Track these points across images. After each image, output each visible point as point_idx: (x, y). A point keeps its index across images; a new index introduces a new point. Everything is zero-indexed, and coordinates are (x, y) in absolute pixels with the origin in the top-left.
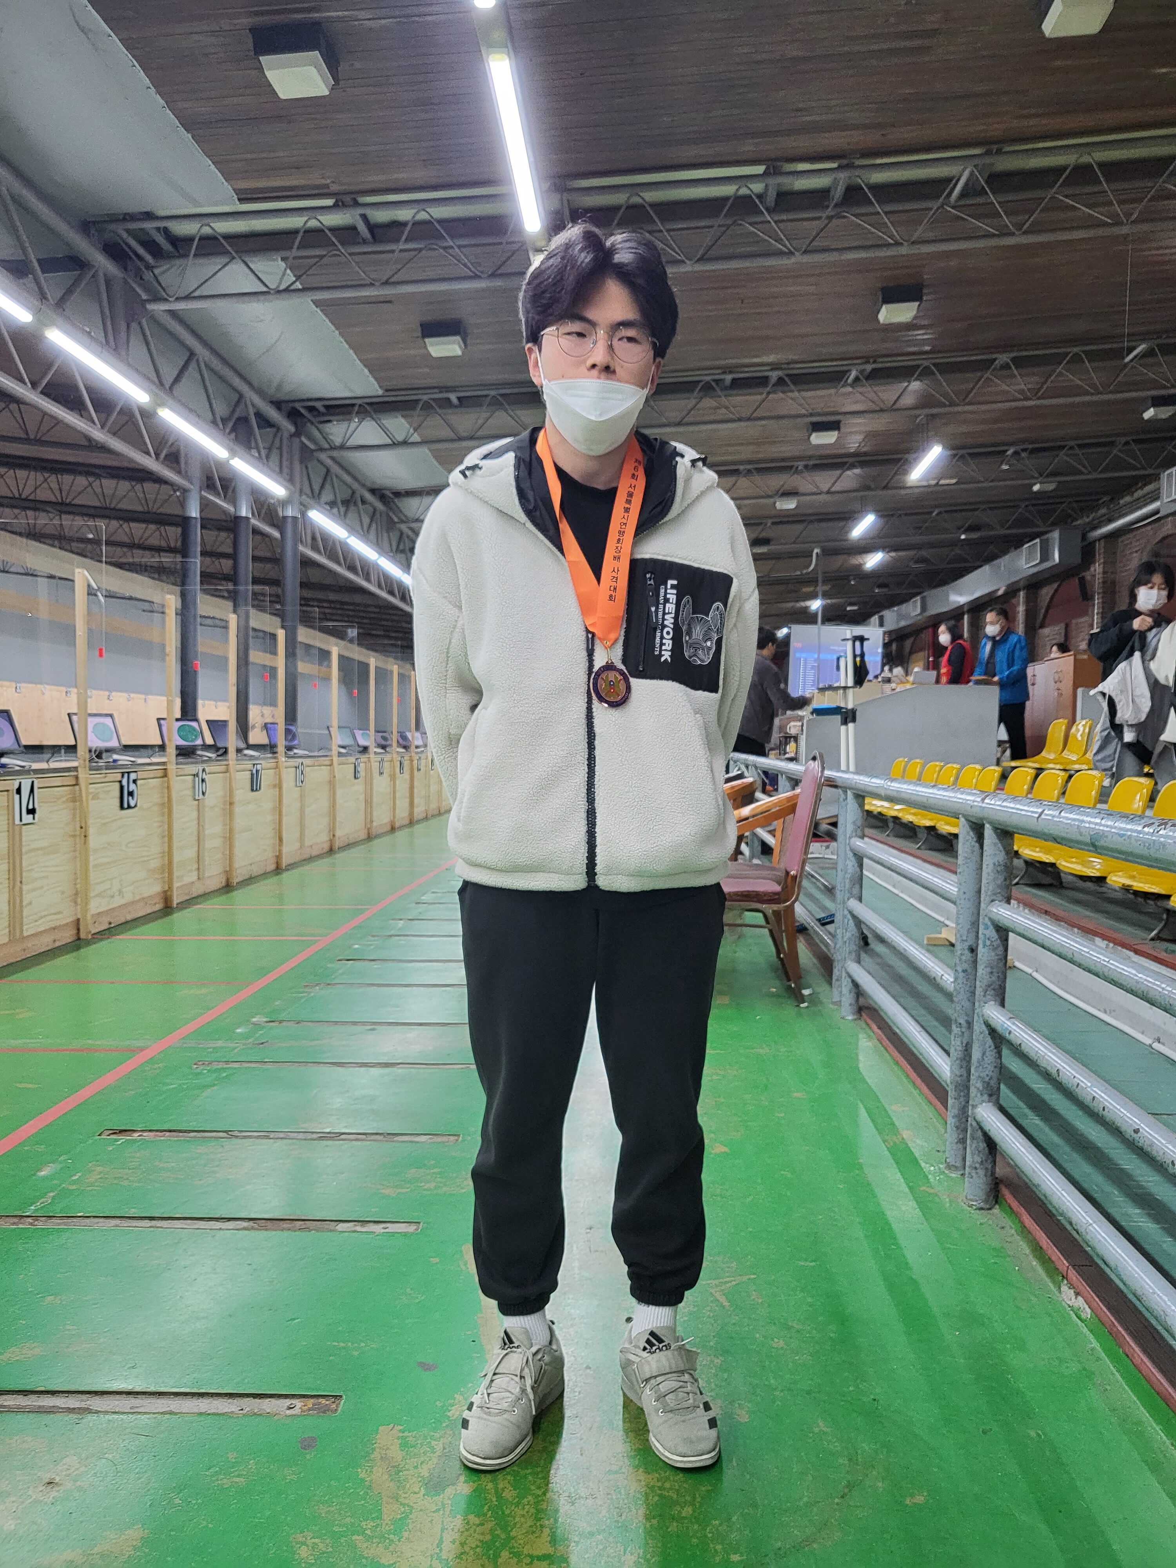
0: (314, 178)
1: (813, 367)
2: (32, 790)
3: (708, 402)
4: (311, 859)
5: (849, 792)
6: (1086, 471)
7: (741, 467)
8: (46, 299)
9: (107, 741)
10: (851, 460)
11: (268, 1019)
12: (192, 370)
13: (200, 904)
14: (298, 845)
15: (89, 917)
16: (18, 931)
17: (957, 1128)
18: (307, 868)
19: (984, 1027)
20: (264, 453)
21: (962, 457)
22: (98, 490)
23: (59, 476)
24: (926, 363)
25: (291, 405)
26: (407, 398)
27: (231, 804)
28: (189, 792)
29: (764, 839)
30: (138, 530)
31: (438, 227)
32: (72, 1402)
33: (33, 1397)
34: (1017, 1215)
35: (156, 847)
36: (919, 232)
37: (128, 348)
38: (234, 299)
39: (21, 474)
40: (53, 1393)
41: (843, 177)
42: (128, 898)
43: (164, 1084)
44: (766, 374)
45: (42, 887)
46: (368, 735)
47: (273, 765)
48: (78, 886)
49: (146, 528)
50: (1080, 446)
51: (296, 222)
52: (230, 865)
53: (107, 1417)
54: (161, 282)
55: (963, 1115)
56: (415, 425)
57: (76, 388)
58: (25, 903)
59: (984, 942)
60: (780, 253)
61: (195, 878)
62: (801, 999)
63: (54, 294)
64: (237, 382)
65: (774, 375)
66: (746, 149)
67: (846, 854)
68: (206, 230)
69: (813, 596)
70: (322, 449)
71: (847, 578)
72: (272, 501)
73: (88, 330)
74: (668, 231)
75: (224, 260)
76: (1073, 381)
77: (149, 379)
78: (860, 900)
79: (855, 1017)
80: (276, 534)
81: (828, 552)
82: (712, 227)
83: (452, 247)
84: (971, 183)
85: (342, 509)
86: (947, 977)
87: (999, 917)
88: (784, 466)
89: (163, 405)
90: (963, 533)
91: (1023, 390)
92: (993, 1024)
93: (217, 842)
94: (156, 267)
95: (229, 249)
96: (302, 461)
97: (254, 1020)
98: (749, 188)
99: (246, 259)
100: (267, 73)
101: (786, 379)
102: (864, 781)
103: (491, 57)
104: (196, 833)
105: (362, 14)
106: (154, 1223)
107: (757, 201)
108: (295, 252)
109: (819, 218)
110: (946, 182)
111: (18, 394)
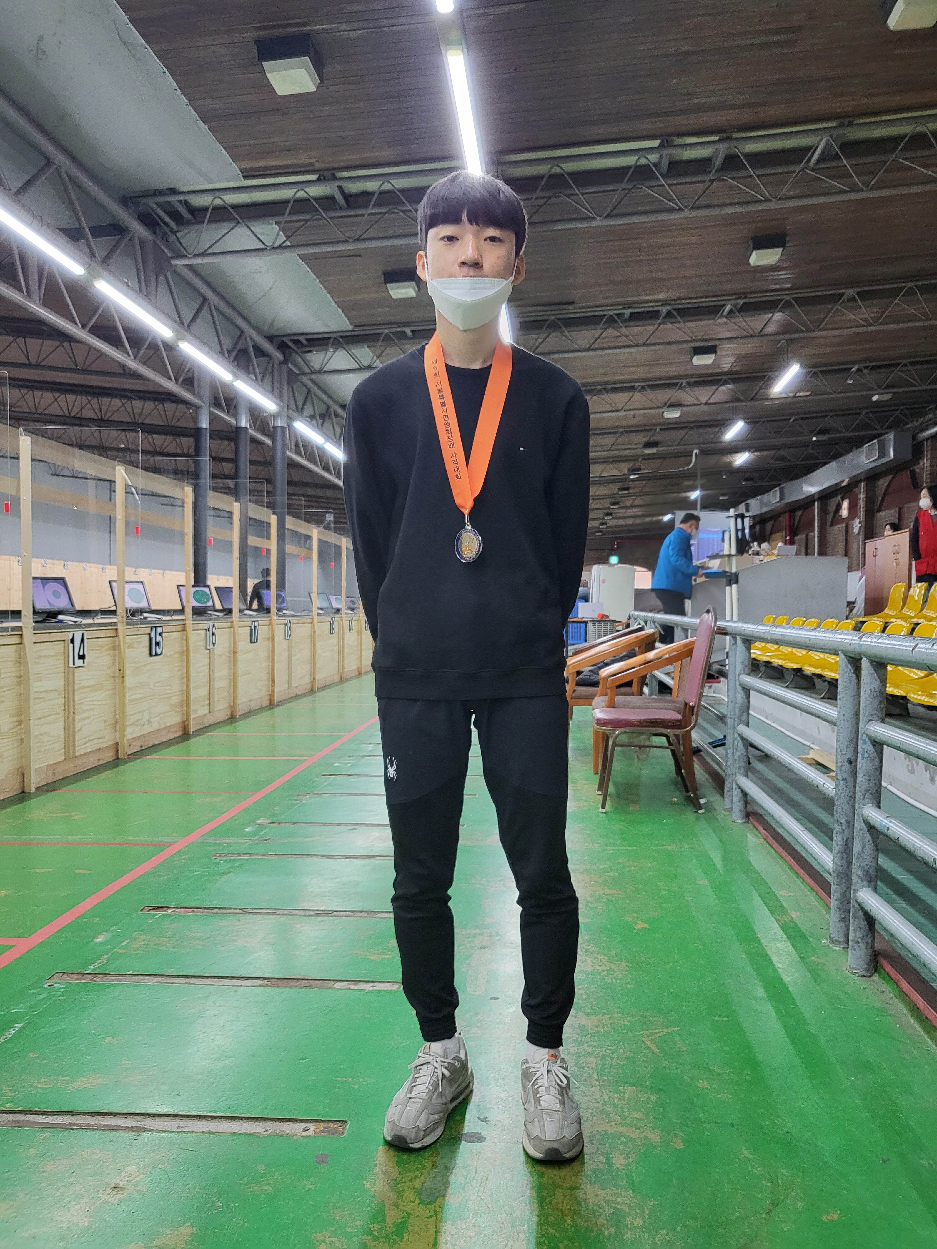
0: (302, 158)
1: (695, 303)
2: (82, 641)
3: (611, 332)
4: (297, 697)
5: (738, 638)
6: (916, 384)
7: (637, 384)
8: (95, 257)
9: (139, 602)
10: (725, 377)
11: (270, 821)
12: (205, 313)
13: (211, 731)
14: (287, 686)
15: (125, 741)
16: (71, 752)
17: (840, 909)
18: (293, 704)
19: (863, 825)
20: (259, 376)
21: (815, 373)
22: (130, 410)
23: (100, 399)
24: (787, 298)
25: (281, 339)
26: (372, 332)
27: (235, 653)
28: (202, 643)
29: (662, 679)
30: (158, 439)
31: (399, 195)
32: (131, 1122)
33: (99, 1117)
34: (896, 983)
35: (176, 687)
36: (785, 191)
37: (157, 295)
38: (239, 255)
39: (71, 397)
40: (115, 1114)
41: (723, 147)
42: (155, 726)
43: (190, 871)
44: (658, 308)
45: (89, 718)
46: (341, 600)
47: (268, 622)
48: (118, 716)
49: (166, 439)
50: (911, 363)
51: (287, 194)
52: (234, 702)
53: (158, 1134)
54: (183, 243)
55: (846, 899)
56: (378, 353)
57: (115, 329)
58: (76, 730)
59: (863, 755)
60: (671, 210)
61: (207, 711)
62: (700, 807)
63: (100, 253)
64: (240, 322)
65: (664, 310)
66: (647, 126)
67: (735, 688)
68: (218, 202)
69: (693, 488)
70: (304, 374)
71: (720, 473)
72: (265, 415)
73: (126, 280)
74: (582, 194)
75: (231, 225)
76: (907, 310)
77: (172, 319)
78: (748, 725)
79: (744, 821)
80: (269, 442)
81: (704, 453)
82: (617, 190)
83: (410, 211)
84: (826, 151)
85: (320, 421)
86: (827, 785)
87: (876, 734)
88: (670, 383)
89: (182, 339)
90: (814, 436)
91: (867, 318)
92: (872, 822)
93: (224, 683)
94: (178, 231)
95: (237, 216)
96: (289, 383)
97: (258, 821)
98: (647, 158)
99: (249, 224)
100: (267, 74)
101: (674, 313)
102: (750, 628)
103: (449, 53)
104: (207, 674)
105: (343, 27)
106: (188, 980)
107: (654, 169)
108: (286, 218)
109: (704, 182)
110: (807, 150)
111: (71, 333)
